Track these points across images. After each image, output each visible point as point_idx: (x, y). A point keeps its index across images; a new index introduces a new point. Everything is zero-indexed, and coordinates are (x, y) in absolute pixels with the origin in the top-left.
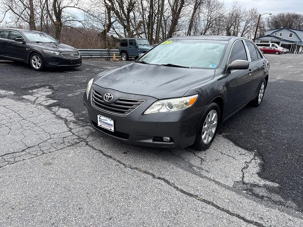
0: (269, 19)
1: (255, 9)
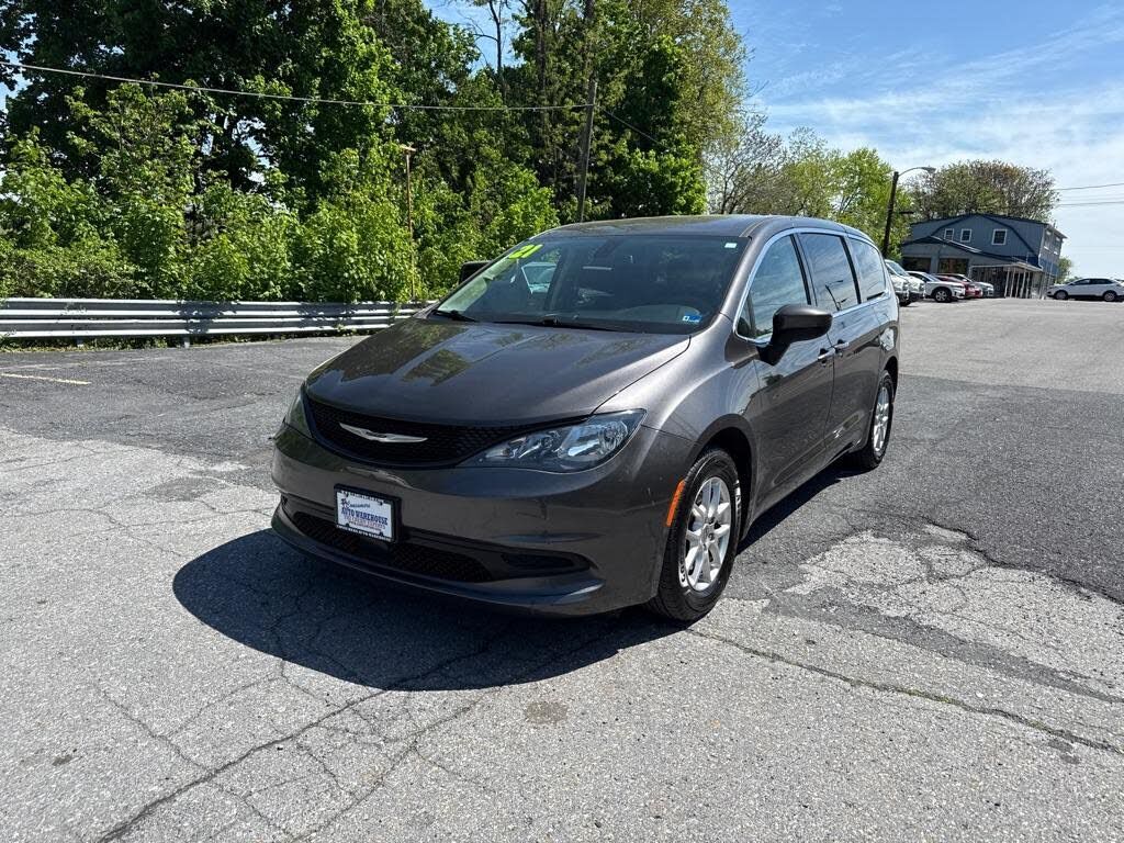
0: (917, 183)
1: (870, 150)
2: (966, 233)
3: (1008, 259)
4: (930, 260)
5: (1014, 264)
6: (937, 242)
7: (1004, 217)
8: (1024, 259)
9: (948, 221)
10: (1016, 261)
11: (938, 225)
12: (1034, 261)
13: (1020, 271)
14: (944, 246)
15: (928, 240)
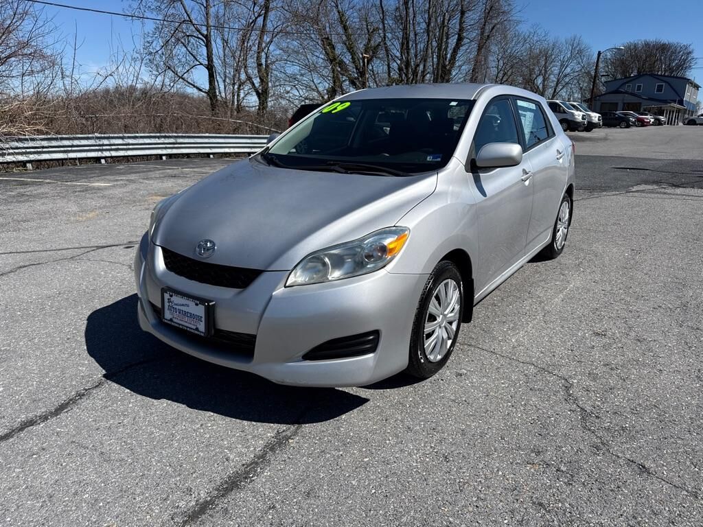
2: (639, 87)
3: (666, 102)
4: (617, 104)
5: (669, 105)
6: (621, 92)
7: (661, 75)
8: (675, 101)
9: (629, 79)
10: (670, 103)
11: (621, 82)
12: (681, 102)
13: (672, 109)
14: (627, 95)
15: (617, 92)
